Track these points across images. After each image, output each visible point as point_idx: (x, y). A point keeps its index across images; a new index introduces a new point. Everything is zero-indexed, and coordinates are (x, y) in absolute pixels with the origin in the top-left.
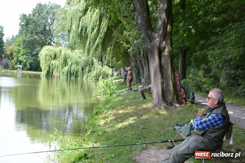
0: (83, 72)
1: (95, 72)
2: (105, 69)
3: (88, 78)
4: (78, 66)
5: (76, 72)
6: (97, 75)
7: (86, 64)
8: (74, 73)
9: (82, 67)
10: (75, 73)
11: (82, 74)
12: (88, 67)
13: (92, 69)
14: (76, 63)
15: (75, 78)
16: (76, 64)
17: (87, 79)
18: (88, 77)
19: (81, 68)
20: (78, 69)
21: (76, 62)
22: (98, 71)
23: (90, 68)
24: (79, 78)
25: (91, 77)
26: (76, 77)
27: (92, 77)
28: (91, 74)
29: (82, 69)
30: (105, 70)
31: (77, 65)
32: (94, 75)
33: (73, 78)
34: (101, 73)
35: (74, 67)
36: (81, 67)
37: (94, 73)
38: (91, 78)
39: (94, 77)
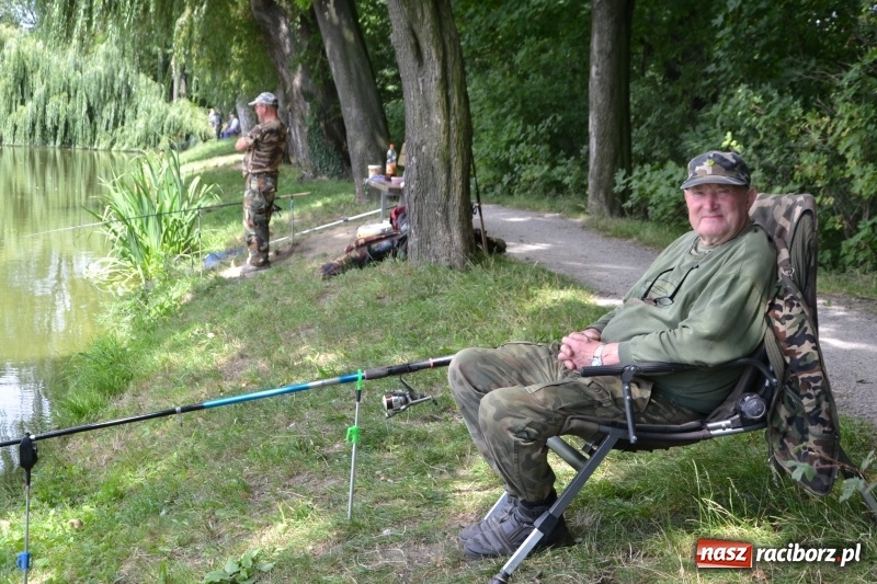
0: (95, 124)
1: (140, 123)
2: (181, 113)
3: (114, 148)
4: (71, 101)
5: (67, 125)
6: (147, 135)
7: (105, 96)
8: (56, 128)
9: (88, 104)
10: (61, 127)
11: (89, 132)
12: (112, 105)
13: (129, 113)
14: (66, 88)
15: (60, 147)
16: (66, 94)
17: (110, 149)
18: (112, 144)
19: (85, 109)
20: (74, 111)
21: (65, 83)
22: (153, 119)
23: (121, 108)
24: (78, 148)
25: (124, 144)
26: (68, 143)
27: (131, 144)
28: (126, 133)
29: (91, 112)
30: (178, 117)
31: (69, 96)
32: (138, 134)
33: (54, 147)
34: (165, 126)
35: (57, 107)
36: (85, 104)
37: (136, 128)
38: (124, 148)
39: (135, 143)
